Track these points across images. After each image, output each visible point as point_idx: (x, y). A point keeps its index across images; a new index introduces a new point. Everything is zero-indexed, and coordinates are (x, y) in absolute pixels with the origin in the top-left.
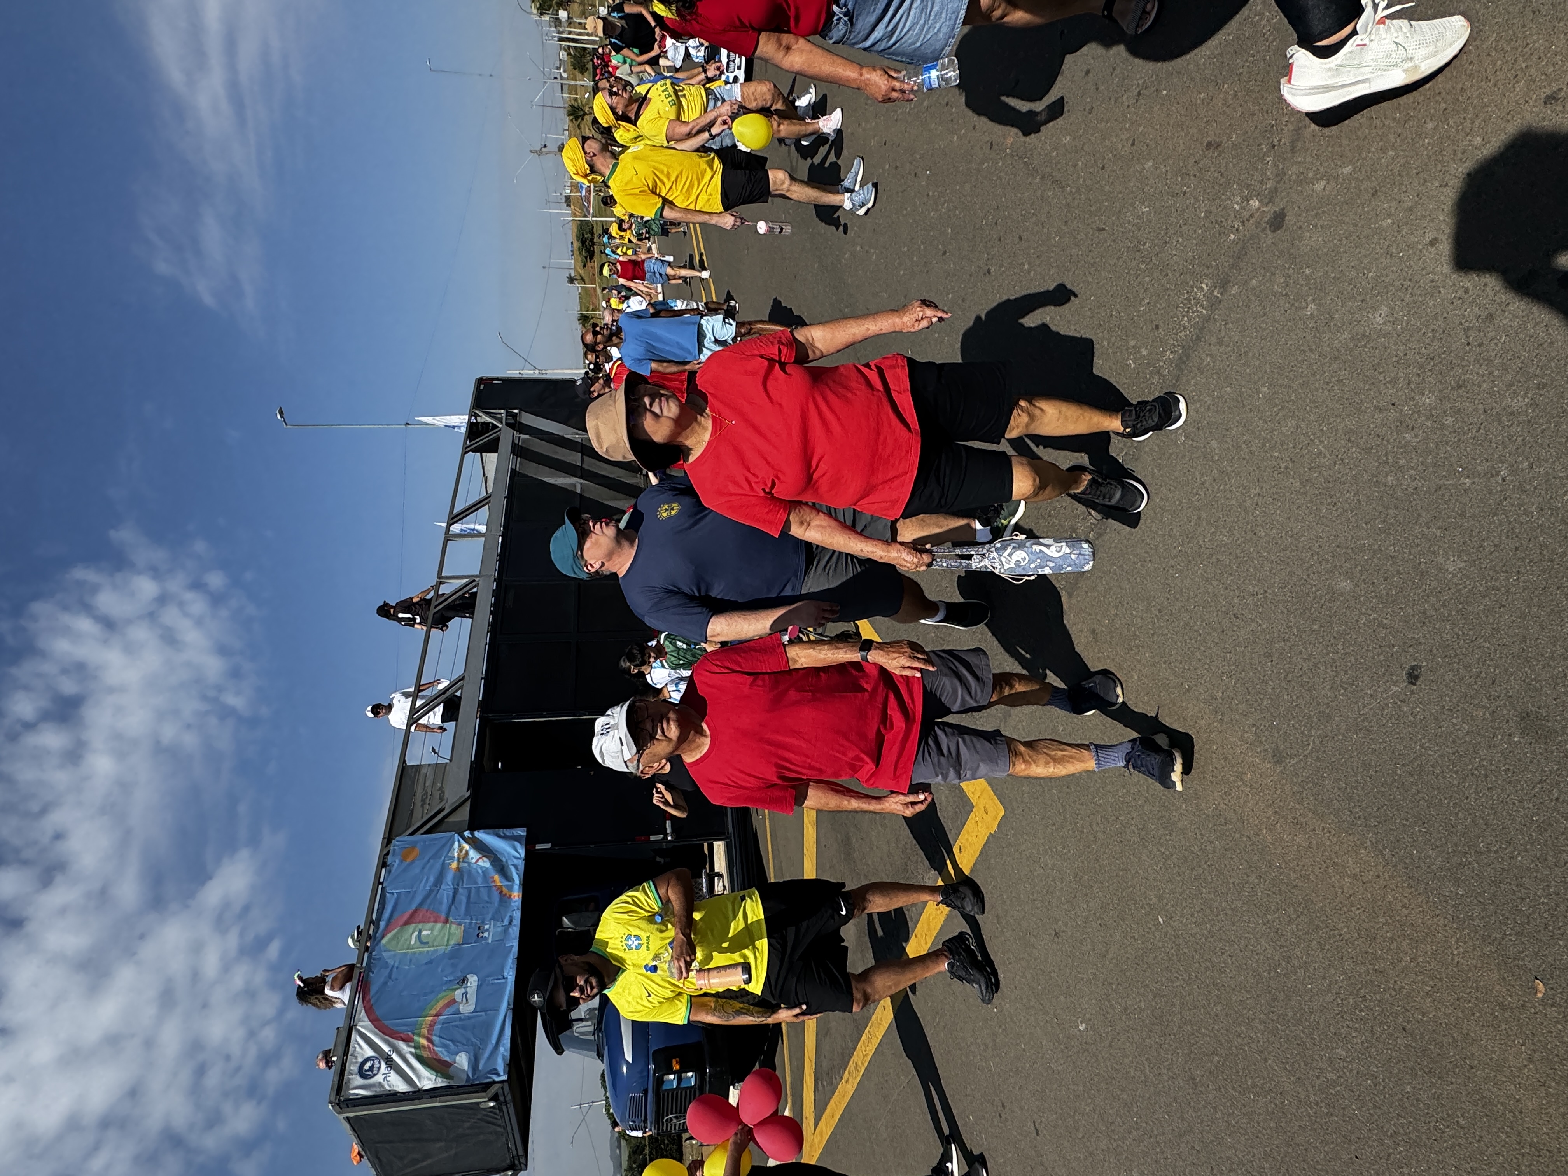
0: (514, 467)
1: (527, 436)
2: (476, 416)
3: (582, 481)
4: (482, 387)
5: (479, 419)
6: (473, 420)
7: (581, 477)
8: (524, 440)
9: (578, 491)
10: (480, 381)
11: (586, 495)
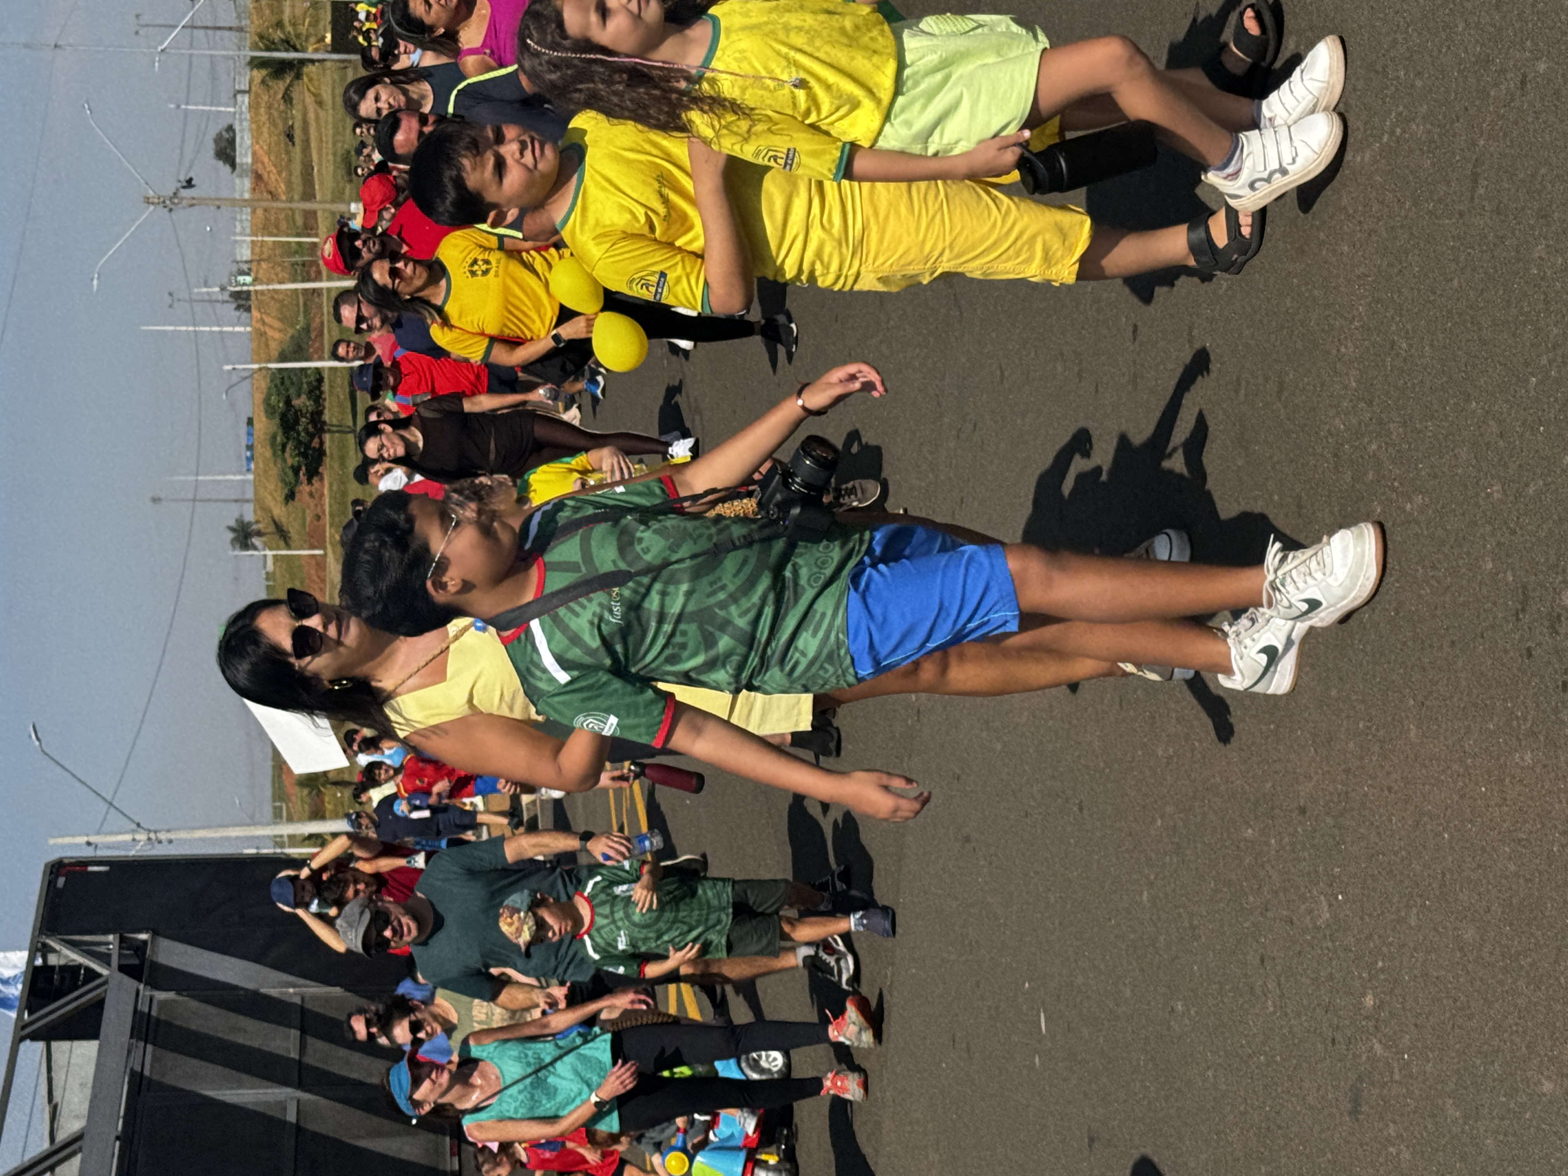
0: (138, 1068)
1: (171, 995)
2: (45, 950)
3: (299, 1094)
4: (61, 881)
5: (53, 960)
6: (39, 962)
7: (300, 1085)
8: (163, 1004)
9: (291, 1117)
10: (56, 868)
11: (311, 1126)
